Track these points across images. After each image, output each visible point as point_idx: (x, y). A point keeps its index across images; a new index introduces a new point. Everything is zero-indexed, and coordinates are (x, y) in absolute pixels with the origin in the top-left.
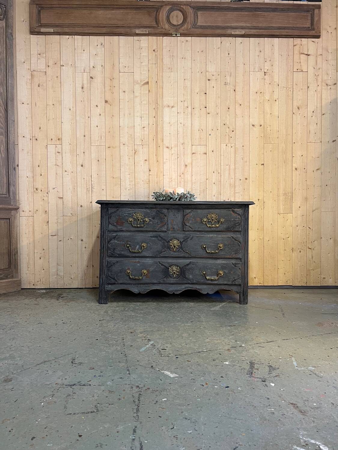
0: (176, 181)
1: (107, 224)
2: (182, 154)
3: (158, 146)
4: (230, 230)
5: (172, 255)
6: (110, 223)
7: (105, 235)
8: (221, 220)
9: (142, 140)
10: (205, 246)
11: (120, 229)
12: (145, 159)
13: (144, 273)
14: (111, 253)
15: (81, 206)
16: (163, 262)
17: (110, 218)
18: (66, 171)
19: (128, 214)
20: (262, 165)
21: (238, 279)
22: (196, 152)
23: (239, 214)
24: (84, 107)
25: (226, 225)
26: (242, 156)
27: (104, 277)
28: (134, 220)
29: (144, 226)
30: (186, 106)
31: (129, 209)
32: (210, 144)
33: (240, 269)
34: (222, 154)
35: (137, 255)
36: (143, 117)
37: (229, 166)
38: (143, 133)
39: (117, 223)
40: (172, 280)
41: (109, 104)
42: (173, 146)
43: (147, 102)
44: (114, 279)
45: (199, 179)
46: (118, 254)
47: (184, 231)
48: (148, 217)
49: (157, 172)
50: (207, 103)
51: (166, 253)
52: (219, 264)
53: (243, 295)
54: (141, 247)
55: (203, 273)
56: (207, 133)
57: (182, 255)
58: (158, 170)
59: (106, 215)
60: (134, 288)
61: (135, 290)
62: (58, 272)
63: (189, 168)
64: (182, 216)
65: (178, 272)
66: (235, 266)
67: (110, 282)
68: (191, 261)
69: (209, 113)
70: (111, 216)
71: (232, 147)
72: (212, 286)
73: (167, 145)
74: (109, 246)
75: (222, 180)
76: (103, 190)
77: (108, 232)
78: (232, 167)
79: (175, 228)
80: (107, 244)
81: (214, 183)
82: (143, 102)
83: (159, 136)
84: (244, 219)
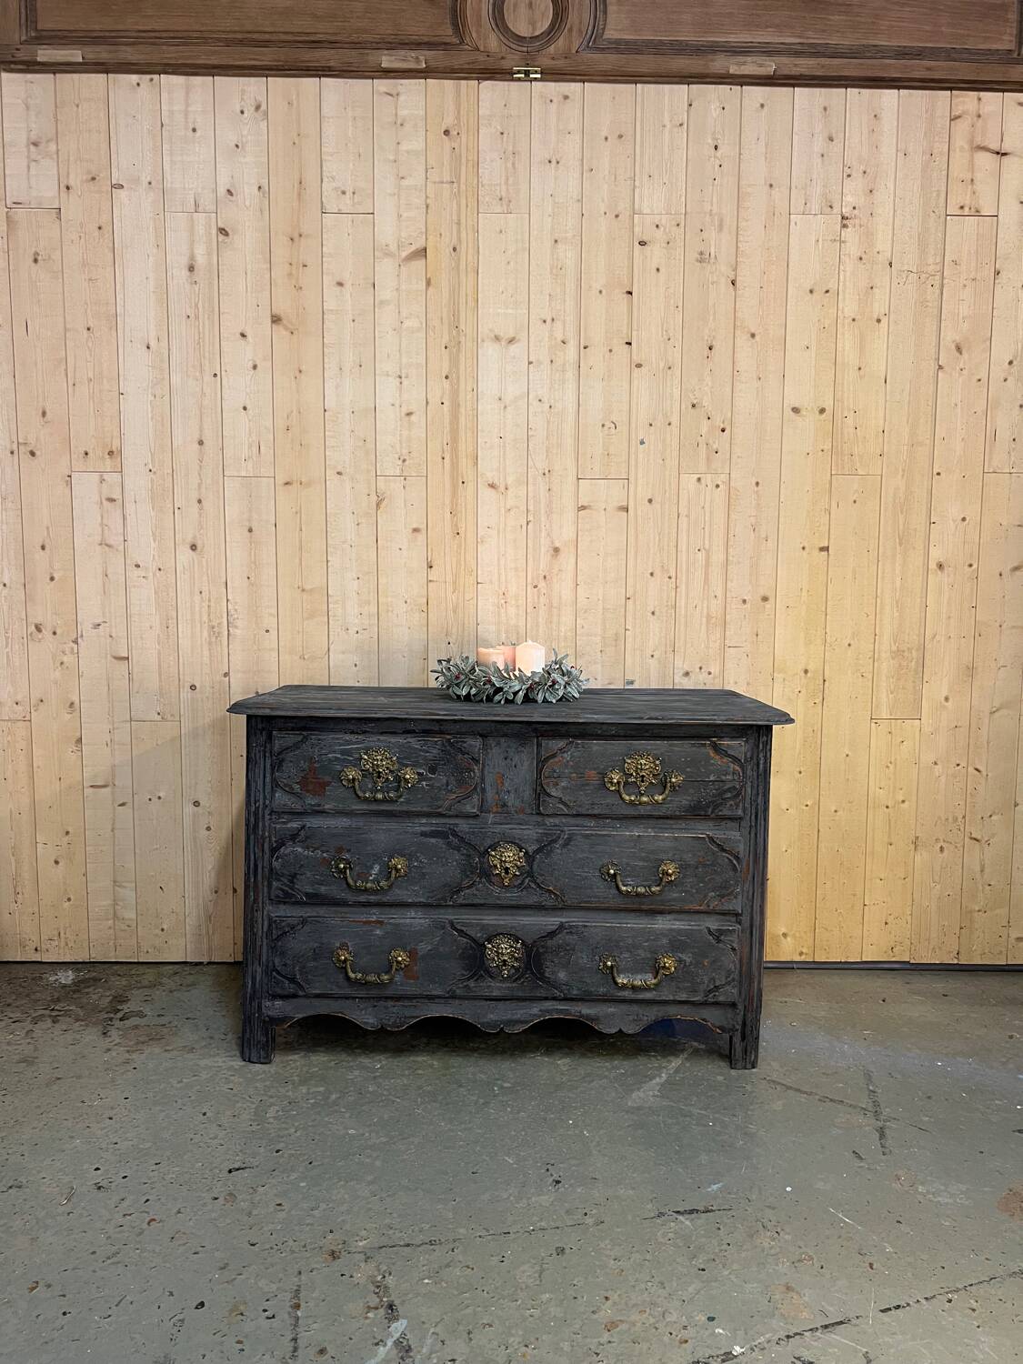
0: (522, 602)
1: (268, 787)
2: (543, 511)
3: (458, 482)
4: (703, 813)
5: (498, 898)
6: (277, 785)
7: (261, 824)
8: (673, 780)
9: (404, 461)
10: (612, 872)
11: (314, 806)
12: (415, 526)
13: (398, 962)
14: (283, 890)
15: (193, 687)
16: (464, 924)
17: (278, 765)
18: (138, 566)
19: (343, 752)
20: (822, 549)
21: (729, 983)
22: (591, 504)
23: (735, 760)
24: (197, 338)
25: (689, 798)
26: (753, 520)
27: (259, 970)
28: (364, 776)
29: (400, 797)
30: (560, 337)
31: (348, 737)
32: (640, 475)
33: (734, 949)
34: (683, 511)
35: (373, 898)
36: (407, 377)
37: (708, 552)
38: (405, 433)
39: (304, 783)
40: (496, 988)
41: (286, 328)
42: (510, 480)
43: (422, 324)
44: (293, 980)
45: (601, 598)
46: (307, 895)
47: (539, 814)
48: (414, 766)
49: (454, 571)
50: (635, 327)
51: (475, 892)
52: (663, 934)
53: (743, 1038)
54: (388, 871)
55: (605, 964)
56: (633, 436)
57: (533, 899)
58: (458, 562)
59: (265, 756)
60: (363, 1012)
61: (367, 1018)
62: (117, 907)
63: (567, 560)
64: (532, 763)
65: (516, 959)
66: (719, 941)
67: (279, 991)
68: (564, 920)
69: (639, 366)
70: (283, 760)
71: (718, 486)
72: (635, 1008)
73: (491, 476)
74: (276, 864)
75: (682, 603)
76: (267, 631)
77: (270, 814)
78: (717, 557)
79: (510, 804)
80: (267, 856)
81: (653, 613)
82: (407, 323)
83: (464, 447)
84: (755, 774)
